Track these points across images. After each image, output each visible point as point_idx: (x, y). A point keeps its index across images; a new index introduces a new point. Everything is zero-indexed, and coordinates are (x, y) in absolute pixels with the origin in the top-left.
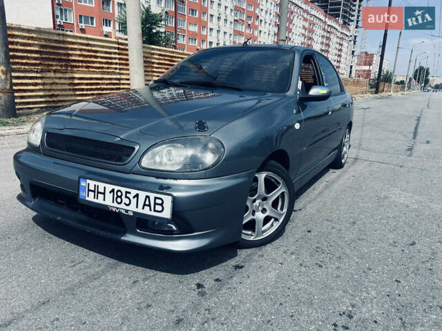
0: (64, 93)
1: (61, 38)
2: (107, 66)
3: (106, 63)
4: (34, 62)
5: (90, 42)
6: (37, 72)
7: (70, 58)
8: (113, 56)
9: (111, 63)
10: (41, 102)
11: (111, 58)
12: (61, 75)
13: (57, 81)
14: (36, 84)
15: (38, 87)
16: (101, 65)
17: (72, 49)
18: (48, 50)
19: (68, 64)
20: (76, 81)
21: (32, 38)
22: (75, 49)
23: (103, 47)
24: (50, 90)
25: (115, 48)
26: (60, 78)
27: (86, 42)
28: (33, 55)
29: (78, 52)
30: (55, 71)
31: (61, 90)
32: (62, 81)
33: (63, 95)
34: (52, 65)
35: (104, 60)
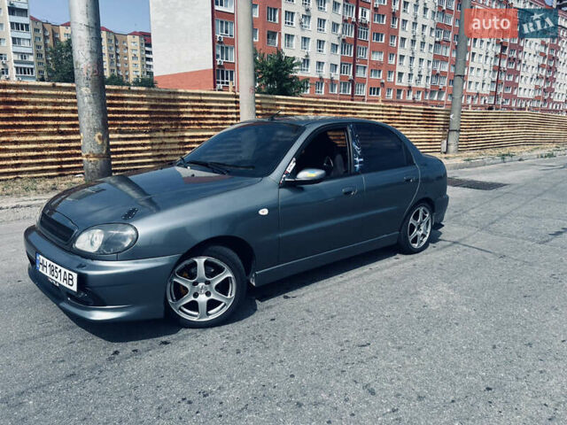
0: (173, 152)
1: (172, 97)
2: (222, 122)
3: (220, 119)
4: (143, 122)
5: (203, 98)
6: (146, 133)
7: (181, 116)
8: (229, 110)
9: (227, 119)
10: (149, 163)
11: (227, 113)
12: (170, 135)
13: (166, 141)
14: (144, 145)
15: (146, 148)
16: (215, 122)
17: (183, 107)
18: (158, 110)
19: (178, 122)
20: (187, 140)
21: (142, 99)
22: (187, 107)
23: (218, 102)
24: (158, 150)
25: (231, 102)
26: (169, 137)
27: (199, 98)
28: (143, 116)
29: (190, 110)
30: (164, 131)
31: (170, 150)
32: (172, 140)
33: (172, 155)
34: (161, 125)
35: (219, 116)
